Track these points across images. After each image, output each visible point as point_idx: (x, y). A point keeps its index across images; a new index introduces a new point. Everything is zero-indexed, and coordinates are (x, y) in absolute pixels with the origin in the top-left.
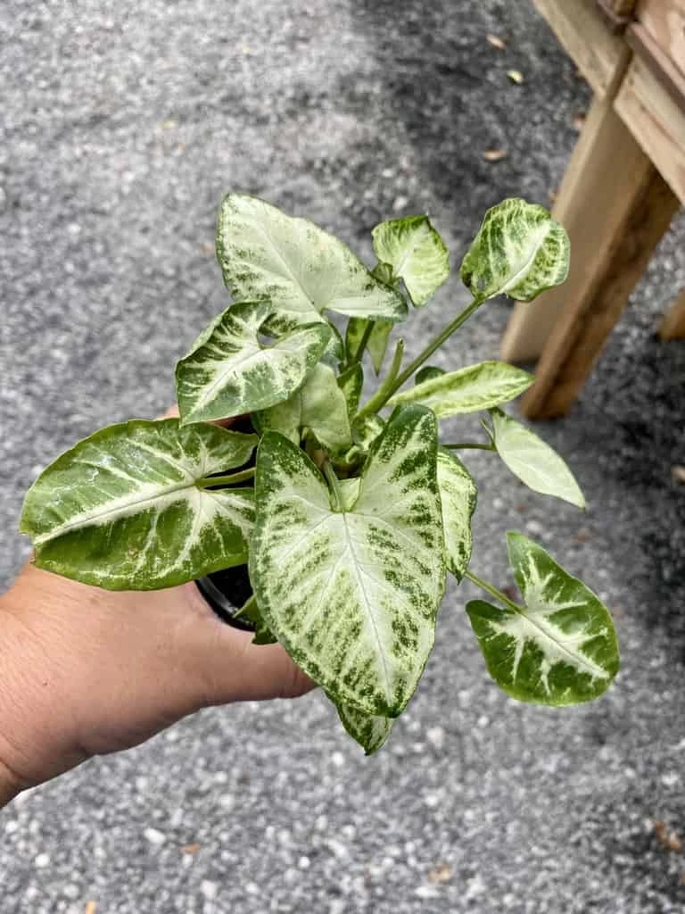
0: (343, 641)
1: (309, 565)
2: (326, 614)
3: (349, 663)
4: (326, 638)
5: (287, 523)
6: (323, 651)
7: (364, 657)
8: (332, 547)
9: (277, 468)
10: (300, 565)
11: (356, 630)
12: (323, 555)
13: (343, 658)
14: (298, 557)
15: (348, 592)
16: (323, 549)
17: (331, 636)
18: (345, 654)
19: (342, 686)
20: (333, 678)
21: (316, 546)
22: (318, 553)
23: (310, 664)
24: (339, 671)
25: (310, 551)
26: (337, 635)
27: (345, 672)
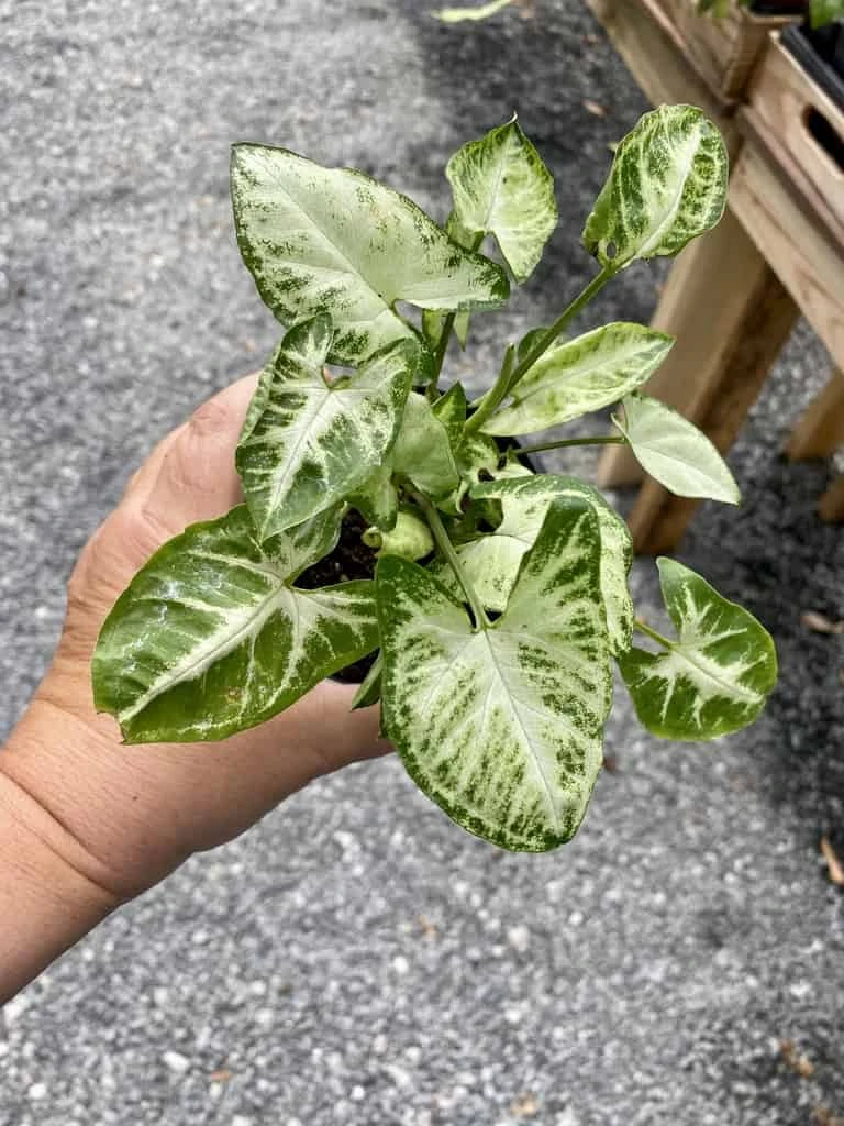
0: (506, 791)
1: (456, 711)
2: (485, 765)
3: (515, 812)
4: (487, 791)
5: (421, 658)
6: (486, 804)
7: (531, 801)
8: (479, 681)
9: (401, 596)
10: (447, 713)
11: (519, 775)
12: (471, 694)
13: (508, 808)
14: (443, 703)
15: (506, 733)
16: (469, 687)
17: (493, 787)
18: (510, 803)
19: (509, 835)
20: (498, 828)
21: (461, 685)
22: (466, 691)
23: (471, 819)
24: (505, 821)
25: (455, 694)
26: (500, 786)
27: (511, 820)
